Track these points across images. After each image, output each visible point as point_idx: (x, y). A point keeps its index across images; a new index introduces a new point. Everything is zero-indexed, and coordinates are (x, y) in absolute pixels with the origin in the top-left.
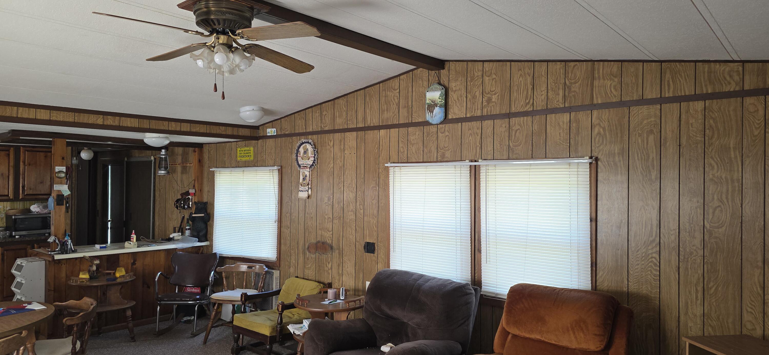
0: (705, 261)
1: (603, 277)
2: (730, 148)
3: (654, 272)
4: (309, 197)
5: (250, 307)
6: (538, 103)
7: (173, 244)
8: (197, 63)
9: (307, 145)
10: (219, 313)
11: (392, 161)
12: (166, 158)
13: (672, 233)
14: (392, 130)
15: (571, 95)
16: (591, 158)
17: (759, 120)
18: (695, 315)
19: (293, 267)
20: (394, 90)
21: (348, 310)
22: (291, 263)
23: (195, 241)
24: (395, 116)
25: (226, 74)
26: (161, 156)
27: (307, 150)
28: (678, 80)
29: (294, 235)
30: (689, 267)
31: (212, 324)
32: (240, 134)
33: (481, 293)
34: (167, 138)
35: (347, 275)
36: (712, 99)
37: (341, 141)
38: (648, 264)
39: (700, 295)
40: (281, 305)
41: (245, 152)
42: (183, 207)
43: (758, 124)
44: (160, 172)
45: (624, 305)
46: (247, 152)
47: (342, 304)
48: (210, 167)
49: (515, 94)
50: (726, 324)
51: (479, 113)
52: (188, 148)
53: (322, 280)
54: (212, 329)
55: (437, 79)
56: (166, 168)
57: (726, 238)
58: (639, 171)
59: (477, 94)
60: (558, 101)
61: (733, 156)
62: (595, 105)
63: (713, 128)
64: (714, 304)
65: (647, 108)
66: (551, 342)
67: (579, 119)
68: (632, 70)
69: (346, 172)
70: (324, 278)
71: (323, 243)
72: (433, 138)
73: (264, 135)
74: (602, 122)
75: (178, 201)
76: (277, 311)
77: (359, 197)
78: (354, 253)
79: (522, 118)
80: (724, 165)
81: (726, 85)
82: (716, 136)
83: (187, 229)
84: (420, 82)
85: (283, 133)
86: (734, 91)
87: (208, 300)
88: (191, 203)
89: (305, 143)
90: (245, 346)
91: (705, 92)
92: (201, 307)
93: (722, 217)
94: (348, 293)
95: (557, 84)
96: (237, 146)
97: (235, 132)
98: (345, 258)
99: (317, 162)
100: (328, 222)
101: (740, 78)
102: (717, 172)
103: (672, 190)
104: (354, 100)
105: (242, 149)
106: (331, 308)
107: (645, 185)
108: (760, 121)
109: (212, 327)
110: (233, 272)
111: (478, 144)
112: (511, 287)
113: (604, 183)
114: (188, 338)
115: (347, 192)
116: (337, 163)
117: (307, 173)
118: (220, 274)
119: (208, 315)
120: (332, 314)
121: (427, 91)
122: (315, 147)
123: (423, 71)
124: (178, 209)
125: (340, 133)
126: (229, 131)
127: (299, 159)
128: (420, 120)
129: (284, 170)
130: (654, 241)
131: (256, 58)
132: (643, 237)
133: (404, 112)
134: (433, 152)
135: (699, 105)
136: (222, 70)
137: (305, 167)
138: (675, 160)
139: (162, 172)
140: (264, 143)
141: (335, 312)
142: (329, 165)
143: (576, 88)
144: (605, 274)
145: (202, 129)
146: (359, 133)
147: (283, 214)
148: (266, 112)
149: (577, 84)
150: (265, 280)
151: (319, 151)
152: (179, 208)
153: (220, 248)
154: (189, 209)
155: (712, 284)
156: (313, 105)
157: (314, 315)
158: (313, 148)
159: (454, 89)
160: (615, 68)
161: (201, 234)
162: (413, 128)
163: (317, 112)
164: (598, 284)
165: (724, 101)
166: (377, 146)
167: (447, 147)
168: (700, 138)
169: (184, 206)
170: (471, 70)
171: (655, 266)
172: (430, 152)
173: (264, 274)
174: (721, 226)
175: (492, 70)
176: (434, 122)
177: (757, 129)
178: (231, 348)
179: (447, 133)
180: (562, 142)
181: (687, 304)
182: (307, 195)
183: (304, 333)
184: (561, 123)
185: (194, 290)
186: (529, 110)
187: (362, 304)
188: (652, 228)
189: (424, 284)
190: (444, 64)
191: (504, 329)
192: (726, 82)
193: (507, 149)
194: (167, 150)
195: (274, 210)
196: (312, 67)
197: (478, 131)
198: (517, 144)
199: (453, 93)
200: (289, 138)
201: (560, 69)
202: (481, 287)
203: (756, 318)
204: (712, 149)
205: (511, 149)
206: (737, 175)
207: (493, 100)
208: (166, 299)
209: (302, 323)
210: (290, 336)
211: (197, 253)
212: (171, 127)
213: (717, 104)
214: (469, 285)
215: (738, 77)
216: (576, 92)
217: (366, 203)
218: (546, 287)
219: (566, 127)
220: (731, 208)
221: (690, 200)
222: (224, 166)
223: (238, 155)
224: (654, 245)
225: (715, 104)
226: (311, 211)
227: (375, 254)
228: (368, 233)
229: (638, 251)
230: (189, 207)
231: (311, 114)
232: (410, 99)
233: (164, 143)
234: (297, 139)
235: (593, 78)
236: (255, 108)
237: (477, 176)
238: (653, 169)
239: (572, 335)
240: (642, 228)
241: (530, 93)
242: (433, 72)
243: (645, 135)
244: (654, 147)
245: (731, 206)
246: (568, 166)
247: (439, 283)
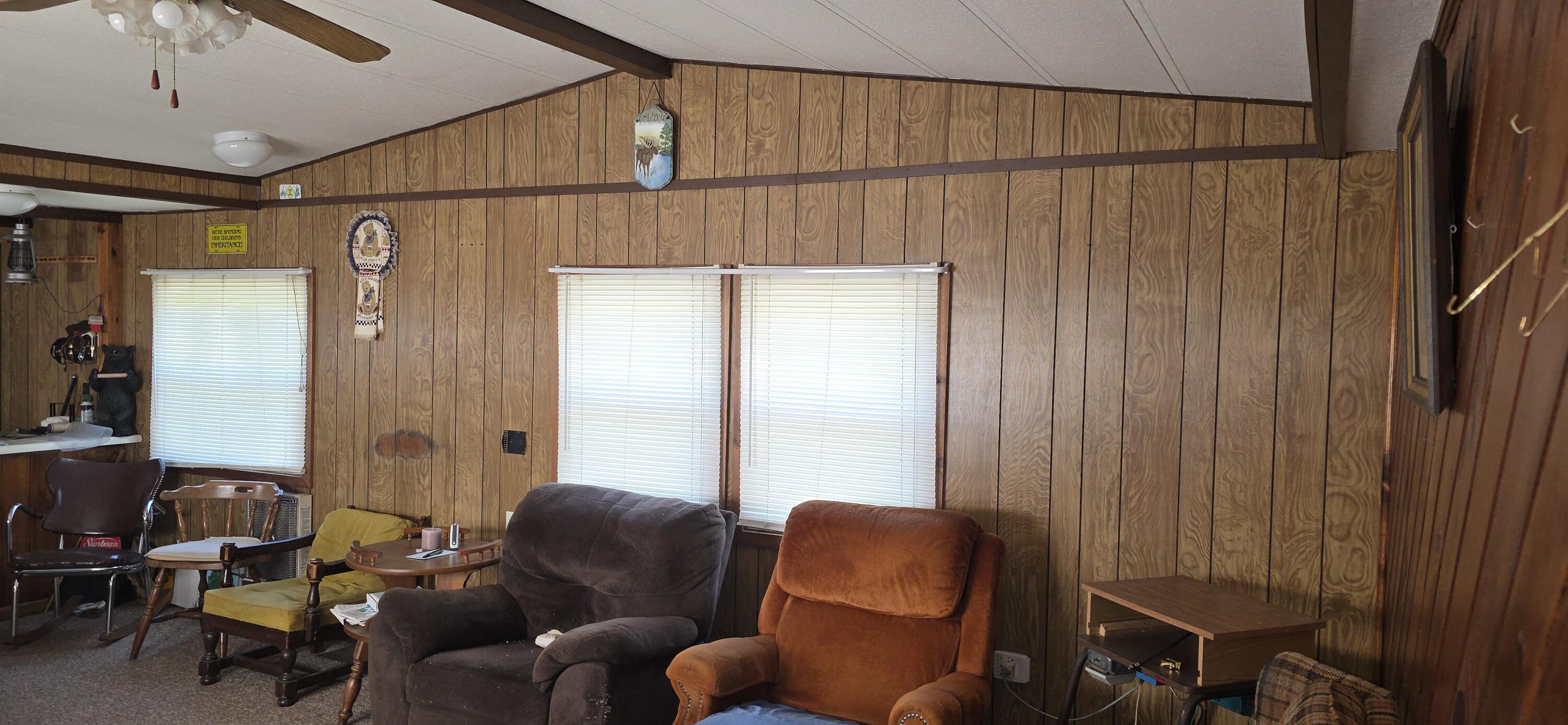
0: (1124, 451)
1: (956, 485)
2: (1169, 251)
3: (1042, 474)
4: (378, 336)
5: (243, 576)
6: (849, 157)
7: (51, 441)
8: (108, 22)
9: (374, 222)
10: (166, 591)
11: (562, 262)
12: (26, 245)
13: (1072, 402)
14: (564, 198)
15: (910, 143)
16: (941, 264)
17: (1216, 204)
18: (1105, 547)
19: (342, 487)
20: (568, 113)
21: (467, 570)
22: (339, 479)
23: (106, 434)
24: (570, 169)
25: (182, 52)
26: (15, 240)
27: (375, 233)
28: (1090, 124)
29: (345, 417)
30: (1098, 463)
31: (152, 614)
32: (215, 193)
33: (738, 524)
34: (31, 195)
35: (465, 500)
36: (1145, 163)
37: (450, 217)
38: (1032, 459)
39: (1114, 512)
40: (315, 566)
41: (227, 235)
42: (72, 357)
43: (1214, 210)
44: (12, 276)
45: (990, 534)
46: (232, 235)
47: (454, 559)
48: (140, 268)
49: (807, 139)
50: (1152, 559)
51: (739, 172)
52: (83, 222)
53: (409, 512)
54: (152, 626)
55: (657, 96)
56: (27, 268)
57: (1157, 410)
58: (1022, 290)
59: (736, 132)
60: (886, 155)
61: (1173, 266)
62: (951, 165)
63: (1144, 216)
64: (1136, 525)
65: (1038, 174)
66: (862, 607)
67: (922, 190)
68: (1016, 103)
69: (462, 283)
70: (414, 507)
71: (412, 435)
72: (649, 217)
73: (272, 198)
74: (963, 198)
75: (59, 343)
76: (307, 581)
77: (491, 338)
78: (479, 454)
79: (820, 185)
80: (1159, 283)
81: (1167, 139)
82: (1148, 231)
83: (84, 408)
84: (623, 101)
85: (317, 195)
86: (1181, 151)
87: (139, 564)
88: (92, 349)
89: (370, 218)
90: (232, 658)
91: (1133, 150)
92: (122, 579)
93: (1152, 374)
94: (466, 537)
95: (884, 122)
96: (208, 221)
97: (203, 188)
98: (461, 466)
99: (398, 261)
100: (421, 391)
101: (1189, 127)
102: (1148, 294)
103: (1075, 325)
104: (481, 130)
105: (219, 228)
106: (428, 567)
107: (1031, 316)
108: (1218, 205)
109: (151, 621)
110: (200, 501)
111: (737, 233)
112: (794, 508)
113: (962, 312)
114: (91, 648)
115: (464, 326)
116: (443, 263)
117: (374, 285)
118: (169, 505)
119: (141, 597)
120: (432, 578)
121: (637, 121)
122: (392, 227)
123: (628, 77)
124: (59, 361)
125: (449, 200)
126: (188, 186)
127: (356, 252)
128: (623, 180)
129: (320, 277)
130: (1042, 417)
131: (254, 20)
132: (1025, 411)
133: (587, 162)
134: (649, 247)
135: (1123, 173)
136: (172, 41)
137: (370, 270)
138: (1082, 271)
139: (17, 277)
140: (271, 217)
141: (439, 574)
142: (425, 268)
143: (918, 130)
144: (960, 480)
145: (122, 178)
146: (491, 200)
147: (319, 373)
148: (276, 146)
149: (920, 124)
150: (276, 516)
151: (401, 237)
152: (63, 361)
153: (168, 449)
154: (88, 362)
155: (1133, 491)
156: (387, 136)
157: (390, 580)
158: (388, 230)
159: (691, 120)
160: (988, 95)
161: (121, 418)
162: (608, 194)
163: (398, 151)
164: (947, 499)
165: (1164, 167)
166: (530, 230)
167: (677, 238)
168: (1123, 234)
169: (76, 354)
170: (724, 82)
171: (1044, 463)
172: (643, 245)
173: (276, 503)
174: (1150, 389)
175: (764, 86)
176: (651, 186)
177: (1212, 218)
178: (198, 663)
179: (677, 210)
180: (891, 234)
181: (1093, 526)
182: (373, 333)
183: (369, 622)
184: (891, 198)
185: (103, 544)
186: (834, 170)
187: (496, 557)
188: (1040, 394)
189: (627, 510)
190: (671, 67)
191: (778, 588)
192: (1168, 134)
193: (791, 244)
194: (31, 227)
195: (298, 365)
196: (387, 51)
197: (738, 208)
198: (810, 235)
199: (688, 128)
200: (332, 206)
201: (891, 94)
202: (737, 512)
203: (1199, 547)
204: (1142, 254)
205: (799, 246)
206: (1178, 301)
207: (767, 146)
208: (35, 565)
209: (365, 601)
210: (338, 631)
211: (111, 460)
212: (42, 170)
213: (1152, 171)
214: (716, 508)
215: (1187, 127)
216: (917, 138)
217: (505, 349)
218: (856, 506)
219: (899, 204)
220: (1167, 358)
221: (1104, 344)
222: (174, 264)
223: (210, 240)
224: (1043, 425)
225: (1147, 172)
226: (385, 366)
227: (526, 455)
228: (510, 413)
229: (1016, 436)
230: (87, 356)
231: (382, 156)
232: (601, 133)
233: (24, 208)
234: (351, 210)
235: (949, 114)
236: (251, 135)
237: (734, 297)
238: (1046, 287)
239: (899, 591)
240: (1024, 395)
241: (835, 137)
242: (649, 81)
243: (1034, 224)
244: (1048, 247)
245: (1167, 353)
246: (900, 280)
247: (656, 507)
